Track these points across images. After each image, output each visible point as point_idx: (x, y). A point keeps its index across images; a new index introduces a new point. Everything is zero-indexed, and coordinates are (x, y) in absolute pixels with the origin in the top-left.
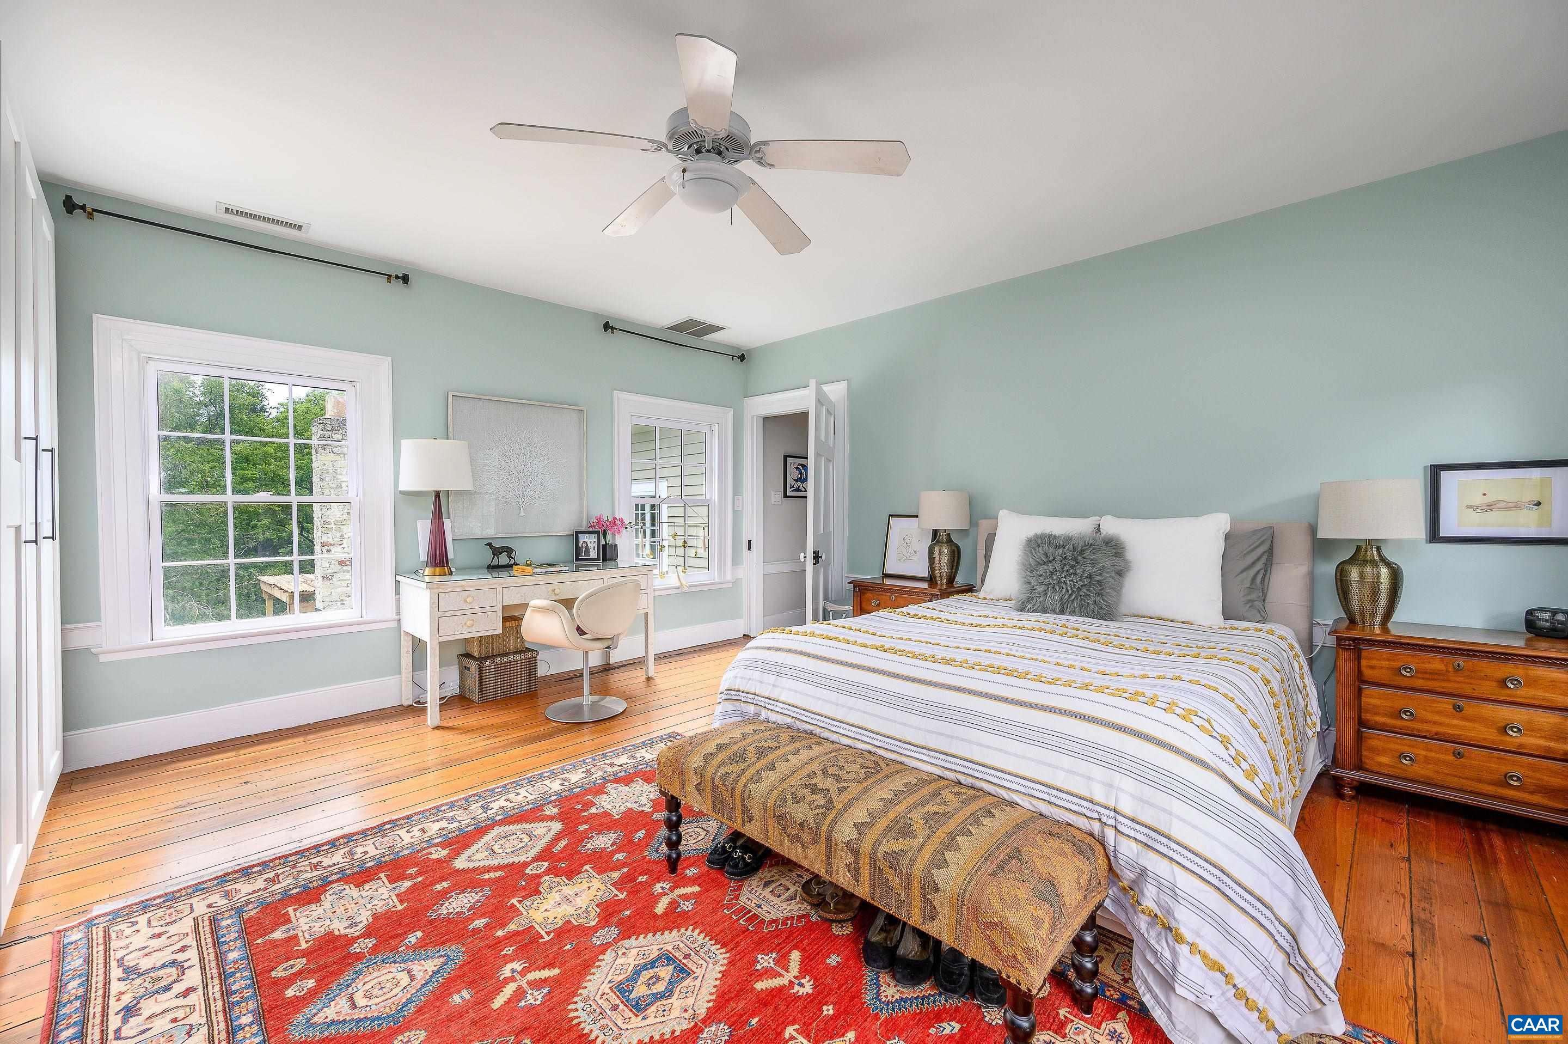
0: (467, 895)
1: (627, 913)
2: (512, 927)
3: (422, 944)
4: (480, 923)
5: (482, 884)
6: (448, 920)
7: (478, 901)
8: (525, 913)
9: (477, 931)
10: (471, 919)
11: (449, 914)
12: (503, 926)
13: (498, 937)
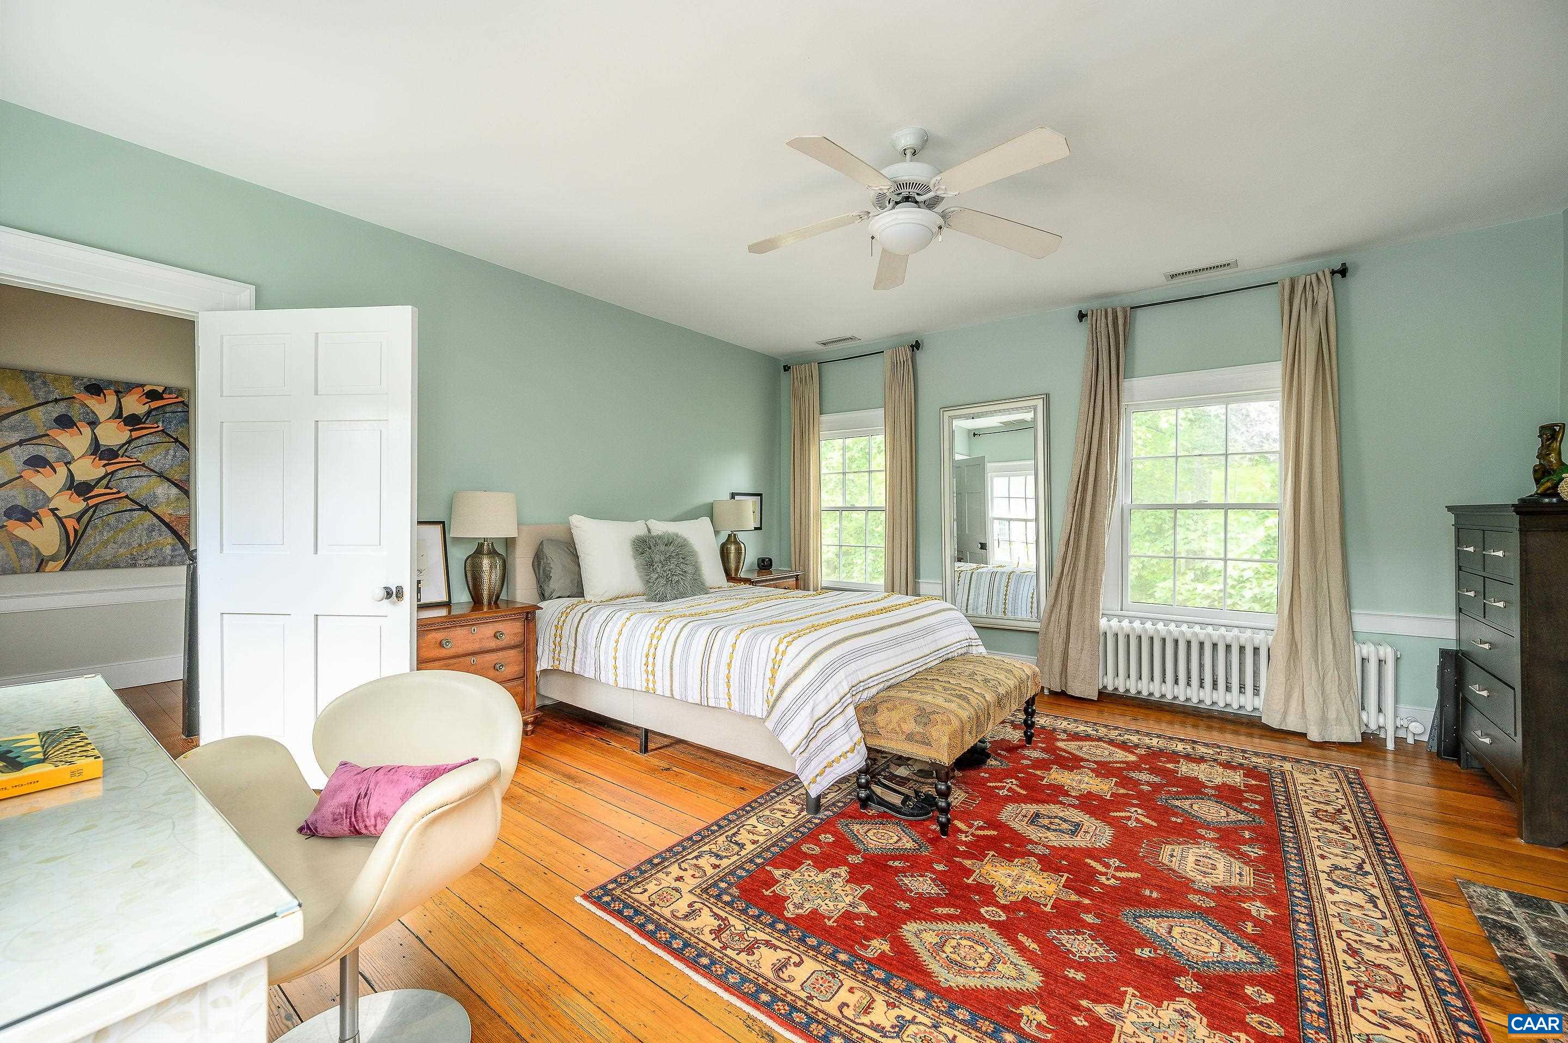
0: (1069, 946)
1: (1007, 845)
2: (1074, 898)
3: (1143, 942)
4: (1089, 918)
5: (1045, 943)
6: (1107, 940)
7: (1069, 933)
8: (1054, 897)
9: (1097, 916)
10: (1091, 927)
11: (1100, 945)
12: (1078, 904)
13: (1091, 900)
